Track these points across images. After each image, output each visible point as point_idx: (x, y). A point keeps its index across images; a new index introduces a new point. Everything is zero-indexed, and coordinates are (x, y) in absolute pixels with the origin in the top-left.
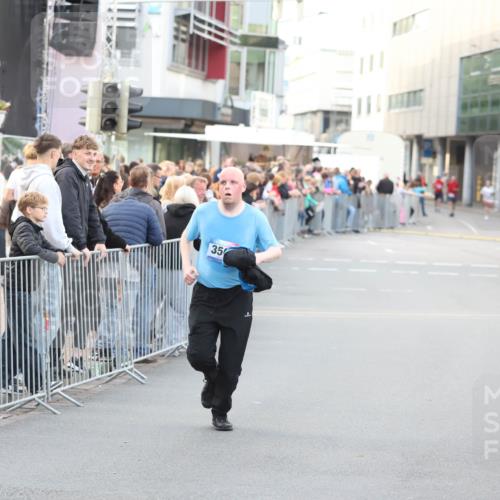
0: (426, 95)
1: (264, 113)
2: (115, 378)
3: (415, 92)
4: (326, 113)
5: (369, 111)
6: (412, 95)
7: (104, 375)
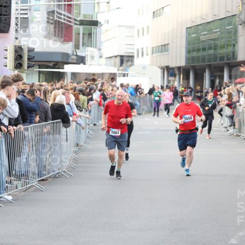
0: (170, 46)
1: (92, 57)
2: (28, 188)
3: (165, 45)
4: (122, 57)
5: (143, 55)
6: (163, 47)
7: (24, 187)
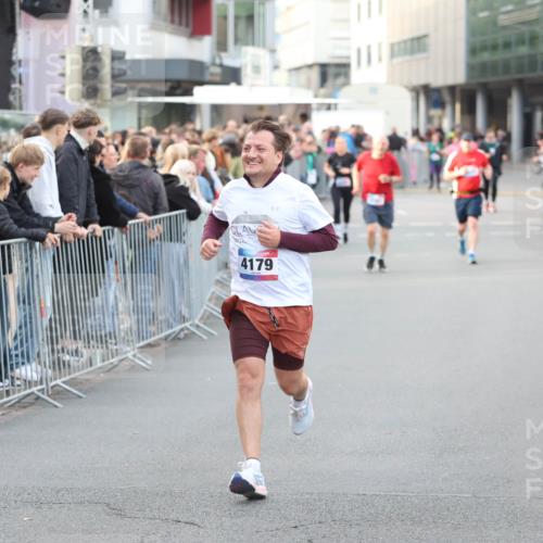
0: (431, 41)
1: (257, 69)
2: (117, 365)
3: (419, 39)
4: (323, 66)
5: (369, 62)
6: (415, 42)
7: (106, 363)
